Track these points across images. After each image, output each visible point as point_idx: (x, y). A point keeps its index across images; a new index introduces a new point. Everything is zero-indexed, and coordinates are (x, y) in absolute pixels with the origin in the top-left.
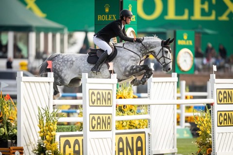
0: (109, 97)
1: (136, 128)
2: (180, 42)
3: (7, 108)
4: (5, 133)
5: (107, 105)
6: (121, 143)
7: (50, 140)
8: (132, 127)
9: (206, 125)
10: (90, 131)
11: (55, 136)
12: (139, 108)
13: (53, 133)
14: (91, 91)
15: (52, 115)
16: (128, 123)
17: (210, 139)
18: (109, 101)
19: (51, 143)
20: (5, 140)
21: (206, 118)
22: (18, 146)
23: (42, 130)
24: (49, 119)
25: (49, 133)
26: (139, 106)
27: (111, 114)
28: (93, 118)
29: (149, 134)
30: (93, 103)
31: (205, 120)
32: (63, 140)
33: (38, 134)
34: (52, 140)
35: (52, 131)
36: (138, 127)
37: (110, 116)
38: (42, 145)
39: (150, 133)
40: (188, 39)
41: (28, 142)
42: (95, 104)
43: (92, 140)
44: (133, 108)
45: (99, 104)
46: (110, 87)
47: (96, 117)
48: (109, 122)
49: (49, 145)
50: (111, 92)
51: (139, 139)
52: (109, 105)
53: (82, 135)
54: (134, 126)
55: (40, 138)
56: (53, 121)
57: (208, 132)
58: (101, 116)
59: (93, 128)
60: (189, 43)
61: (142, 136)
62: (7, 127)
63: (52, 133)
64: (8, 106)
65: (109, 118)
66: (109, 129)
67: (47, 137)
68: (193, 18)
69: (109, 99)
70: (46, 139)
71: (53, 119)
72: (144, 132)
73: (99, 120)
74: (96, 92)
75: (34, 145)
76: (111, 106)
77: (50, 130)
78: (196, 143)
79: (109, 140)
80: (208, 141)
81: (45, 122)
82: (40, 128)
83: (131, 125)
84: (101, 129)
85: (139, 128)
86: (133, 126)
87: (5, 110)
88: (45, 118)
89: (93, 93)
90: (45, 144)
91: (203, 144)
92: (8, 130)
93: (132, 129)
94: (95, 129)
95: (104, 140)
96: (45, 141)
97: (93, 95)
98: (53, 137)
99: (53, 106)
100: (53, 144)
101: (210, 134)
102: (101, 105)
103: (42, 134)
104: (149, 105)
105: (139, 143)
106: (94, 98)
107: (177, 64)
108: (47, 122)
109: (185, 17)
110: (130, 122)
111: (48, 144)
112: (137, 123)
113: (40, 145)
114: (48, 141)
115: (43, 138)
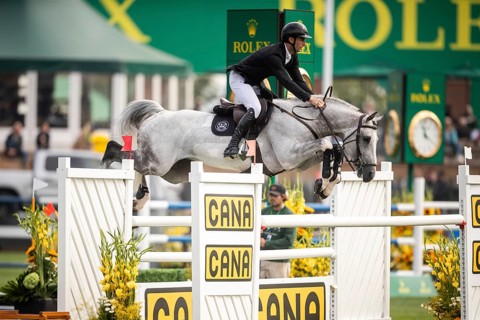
0: (247, 211)
1: (310, 275)
2: (415, 98)
3: (45, 231)
4: (39, 283)
5: (242, 227)
6: (273, 306)
7: (124, 298)
8: (302, 273)
9: (450, 270)
10: (207, 280)
11: (134, 290)
12: (317, 233)
13: (130, 284)
14: (209, 199)
15: (129, 247)
16: (294, 265)
17: (458, 299)
18: (247, 220)
19: (126, 305)
20: (39, 297)
21: (450, 256)
22: (59, 310)
23: (108, 277)
24: (123, 257)
25: (122, 285)
26: (317, 229)
27: (251, 246)
28: (214, 254)
29: (332, 288)
30: (214, 223)
31: (448, 259)
32: (153, 298)
33: (101, 286)
34: (128, 297)
35: (128, 280)
36: (314, 272)
37: (249, 250)
38: (107, 309)
39: (335, 286)
40: (432, 91)
41: (80, 302)
42: (218, 226)
43: (210, 300)
44: (305, 234)
45: (225, 226)
46: (249, 190)
47: (220, 251)
48: (246, 261)
49: (123, 309)
50: (250, 200)
51: (313, 297)
52: (247, 227)
53: (189, 290)
54: (305, 272)
55: (104, 294)
56: (131, 259)
57: (454, 285)
58: (229, 250)
59: (214, 274)
60: (434, 99)
61: (318, 291)
62: (45, 271)
63: (128, 284)
64: (46, 229)
65: (246, 253)
66: (245, 277)
67: (119, 292)
68: (454, 47)
69: (247, 216)
70: (115, 296)
71: (131, 255)
72: (322, 284)
73: (225, 258)
74: (219, 201)
75: (92, 309)
76: (251, 230)
77: (124, 278)
78: (430, 308)
79: (246, 300)
80: (455, 304)
81: (114, 260)
82: (104, 274)
83: (300, 269)
84: (230, 277)
85: (317, 275)
86: (304, 270)
87: (41, 235)
88: (115, 253)
89: (213, 203)
90: (113, 307)
91: (445, 310)
92: (46, 277)
93: (300, 276)
94: (218, 276)
95: (236, 299)
96: (113, 301)
97: (213, 207)
98: (131, 293)
99: (133, 228)
100: (131, 307)
101: (459, 289)
102: (231, 227)
103: (108, 285)
104: (333, 228)
105: (313, 305)
106: (216, 212)
107: (409, 143)
108: (118, 260)
109: (439, 44)
110: (298, 263)
111: (121, 307)
112: (312, 264)
113: (103, 308)
114: (120, 301)
115: (110, 294)
